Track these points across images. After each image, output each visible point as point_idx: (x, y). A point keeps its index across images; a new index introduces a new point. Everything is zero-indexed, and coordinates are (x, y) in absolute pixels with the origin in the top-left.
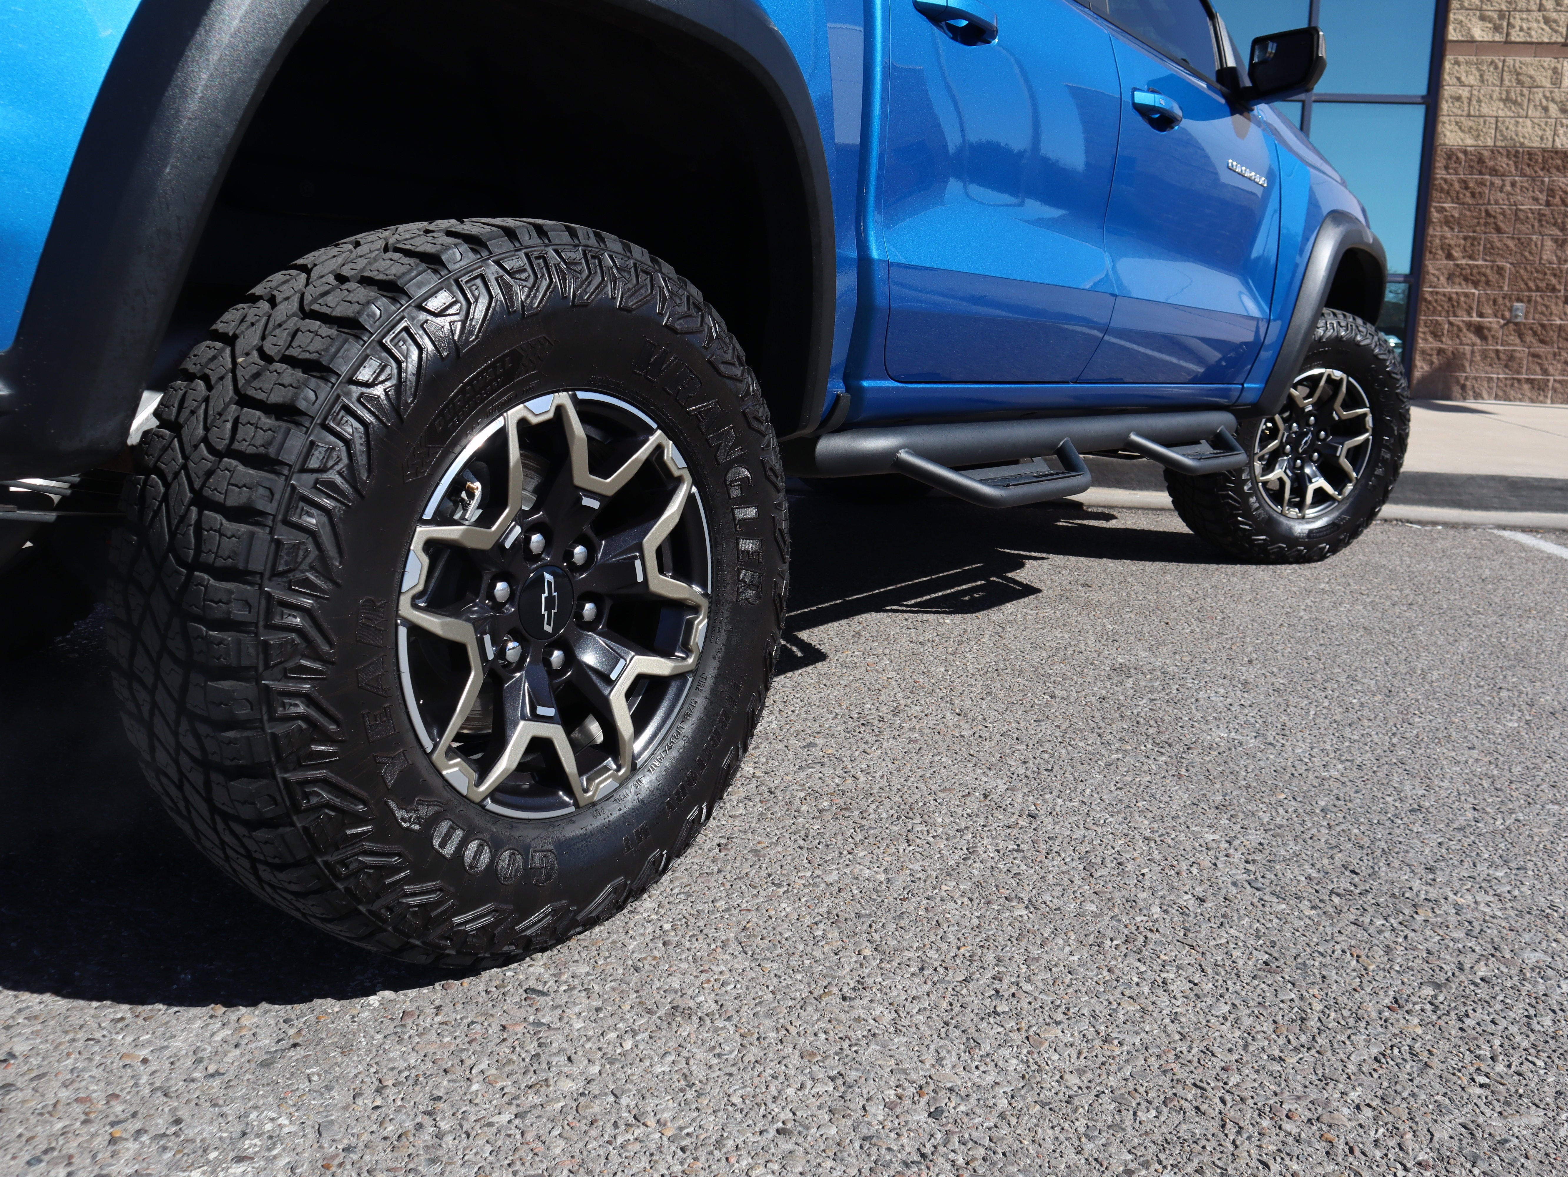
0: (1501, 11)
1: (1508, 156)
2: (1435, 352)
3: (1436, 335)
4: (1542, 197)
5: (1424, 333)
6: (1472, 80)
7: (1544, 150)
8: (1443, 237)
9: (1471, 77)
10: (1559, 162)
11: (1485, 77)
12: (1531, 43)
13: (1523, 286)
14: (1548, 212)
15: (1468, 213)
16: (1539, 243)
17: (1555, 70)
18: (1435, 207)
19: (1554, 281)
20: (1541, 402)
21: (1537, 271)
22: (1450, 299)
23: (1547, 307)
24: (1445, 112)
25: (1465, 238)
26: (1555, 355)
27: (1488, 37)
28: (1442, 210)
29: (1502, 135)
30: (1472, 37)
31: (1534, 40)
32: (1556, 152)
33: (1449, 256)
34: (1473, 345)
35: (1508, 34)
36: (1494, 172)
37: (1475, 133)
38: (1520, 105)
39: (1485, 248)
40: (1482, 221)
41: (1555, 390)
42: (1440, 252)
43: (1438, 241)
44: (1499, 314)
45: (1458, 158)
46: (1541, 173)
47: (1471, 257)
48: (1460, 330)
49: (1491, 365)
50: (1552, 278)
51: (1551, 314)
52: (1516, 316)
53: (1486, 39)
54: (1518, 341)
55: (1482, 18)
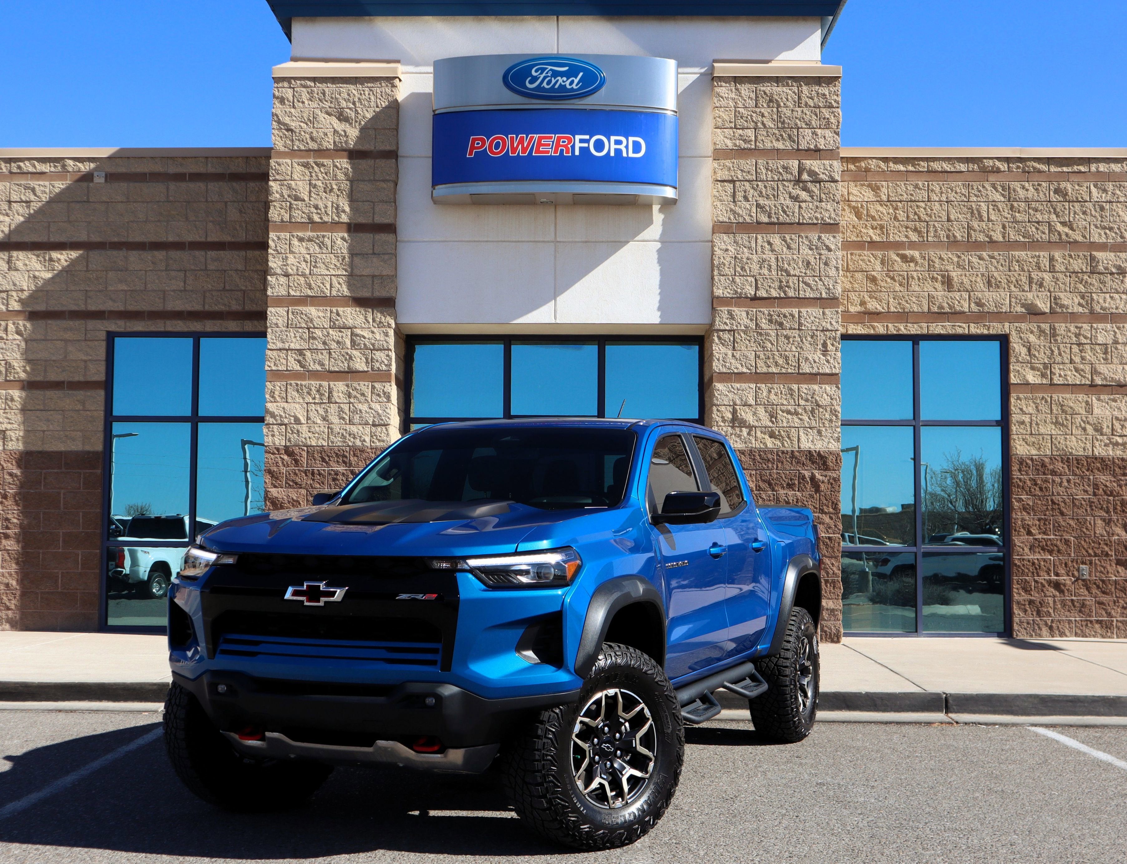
0: (1045, 363)
1: (1062, 462)
2: (1027, 603)
3: (1027, 591)
4: (1090, 490)
5: (1017, 589)
6: (1031, 410)
7: (1087, 457)
8: (1023, 520)
9: (1030, 408)
10: (1099, 465)
11: (1040, 408)
12: (1068, 385)
13: (1085, 553)
14: (1095, 500)
15: (1039, 502)
16: (1092, 522)
17: (1087, 403)
18: (1015, 498)
19: (1106, 549)
20: (1109, 637)
21: (1094, 542)
22: (1033, 564)
23: (1104, 568)
24: (1014, 432)
25: (1039, 520)
26: (1115, 602)
27: (1038, 381)
28: (1020, 500)
29: (1056, 447)
30: (1027, 381)
31: (1070, 383)
32: (1096, 458)
33: (1029, 533)
34: (1054, 596)
35: (1051, 379)
36: (1054, 473)
37: (1037, 446)
38: (1066, 427)
39: (1054, 526)
40: (1050, 507)
41: (1118, 628)
42: (1022, 530)
43: (1020, 523)
44: (1070, 574)
45: (1027, 464)
46: (1088, 473)
47: (1044, 533)
48: (1044, 586)
49: (1069, 611)
50: (1105, 547)
51: (1108, 572)
52: (1083, 575)
53: (1037, 382)
54: (1086, 593)
55: (1033, 368)
